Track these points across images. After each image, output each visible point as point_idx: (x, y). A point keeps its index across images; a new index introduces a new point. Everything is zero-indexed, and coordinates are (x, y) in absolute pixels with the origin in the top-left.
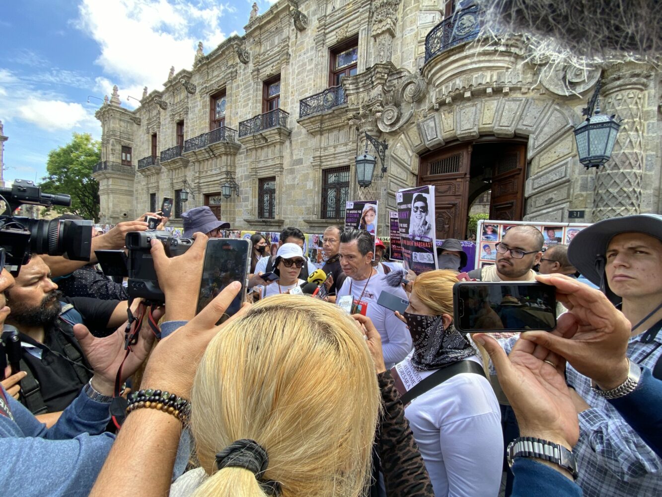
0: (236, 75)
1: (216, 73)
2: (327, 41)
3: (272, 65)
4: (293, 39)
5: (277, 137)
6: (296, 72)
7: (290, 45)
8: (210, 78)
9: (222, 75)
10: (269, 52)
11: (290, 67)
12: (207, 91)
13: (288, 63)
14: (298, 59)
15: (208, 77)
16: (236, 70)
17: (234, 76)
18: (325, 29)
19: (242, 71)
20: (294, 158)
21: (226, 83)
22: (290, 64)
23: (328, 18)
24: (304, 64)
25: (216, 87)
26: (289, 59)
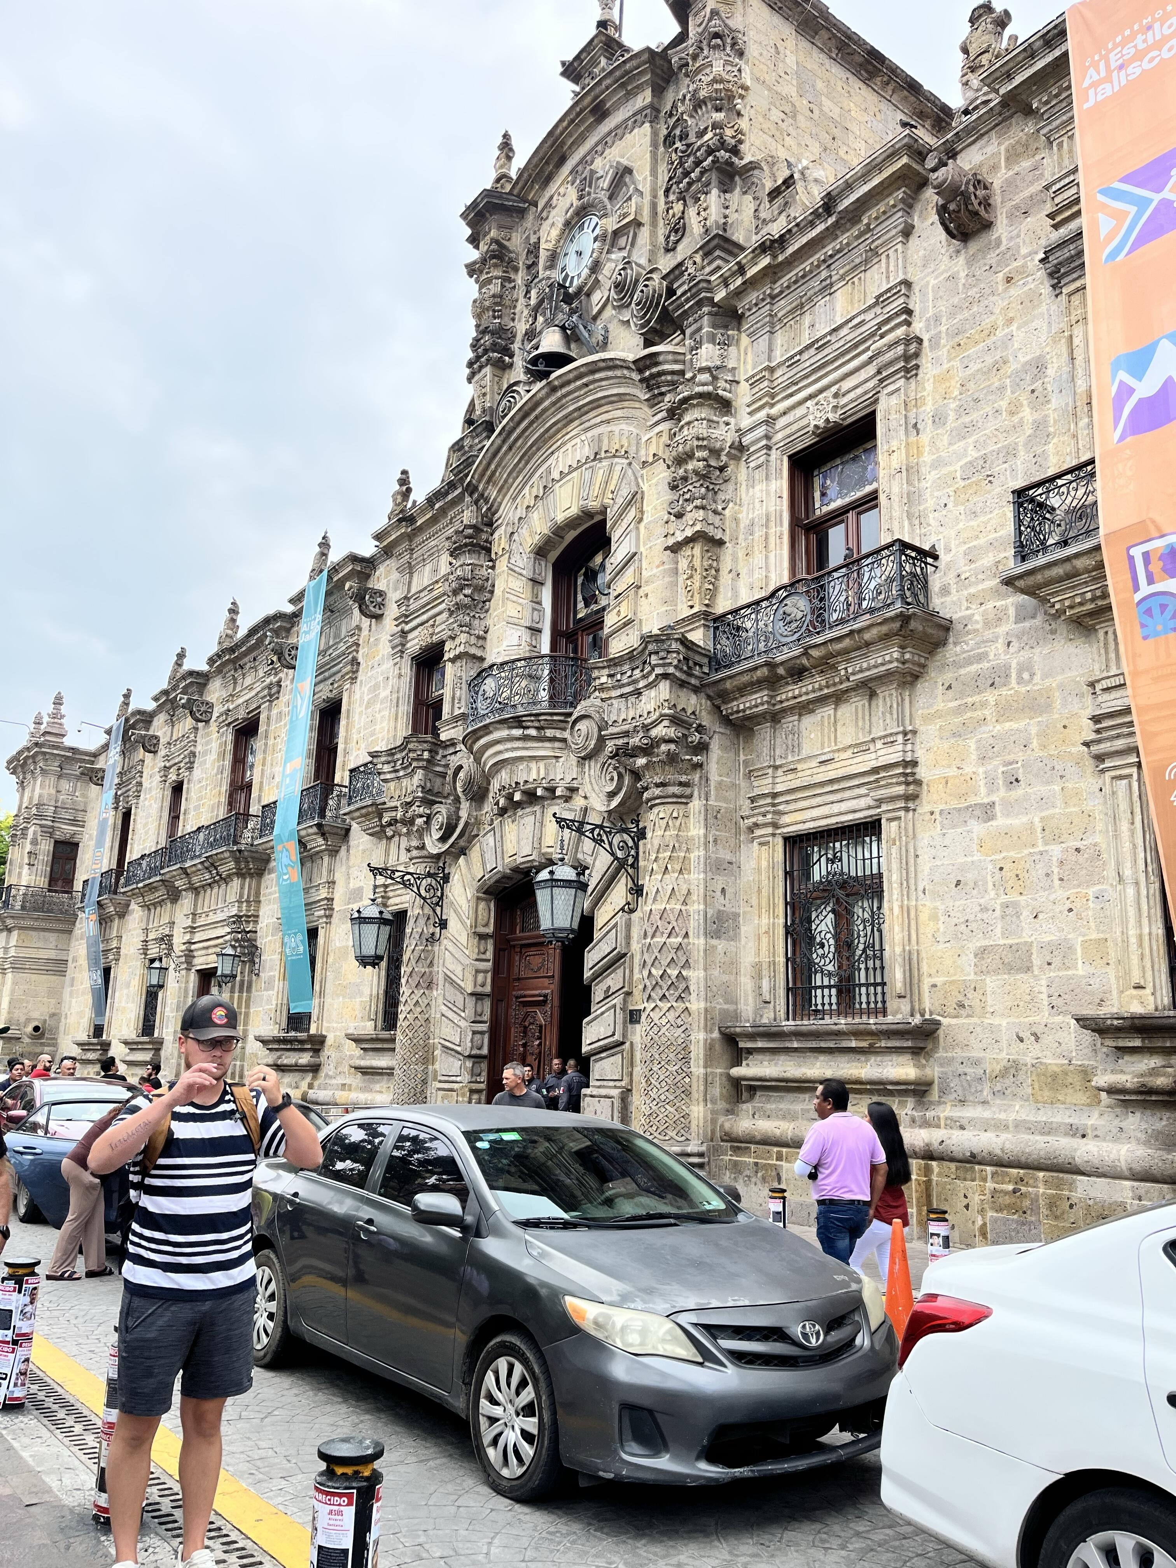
0: (279, 692)
1: (248, 681)
2: (408, 645)
3: (331, 681)
4: (365, 633)
5: (320, 841)
6: (366, 699)
7: (361, 642)
8: (238, 689)
9: (258, 687)
10: (331, 651)
11: (357, 687)
12: (230, 720)
13: (354, 680)
14: (369, 674)
15: (234, 689)
16: (280, 681)
17: (274, 692)
18: (407, 623)
19: (288, 682)
20: (351, 886)
21: (259, 707)
22: (358, 680)
23: (412, 601)
24: (376, 687)
25: (242, 714)
26: (357, 671)
